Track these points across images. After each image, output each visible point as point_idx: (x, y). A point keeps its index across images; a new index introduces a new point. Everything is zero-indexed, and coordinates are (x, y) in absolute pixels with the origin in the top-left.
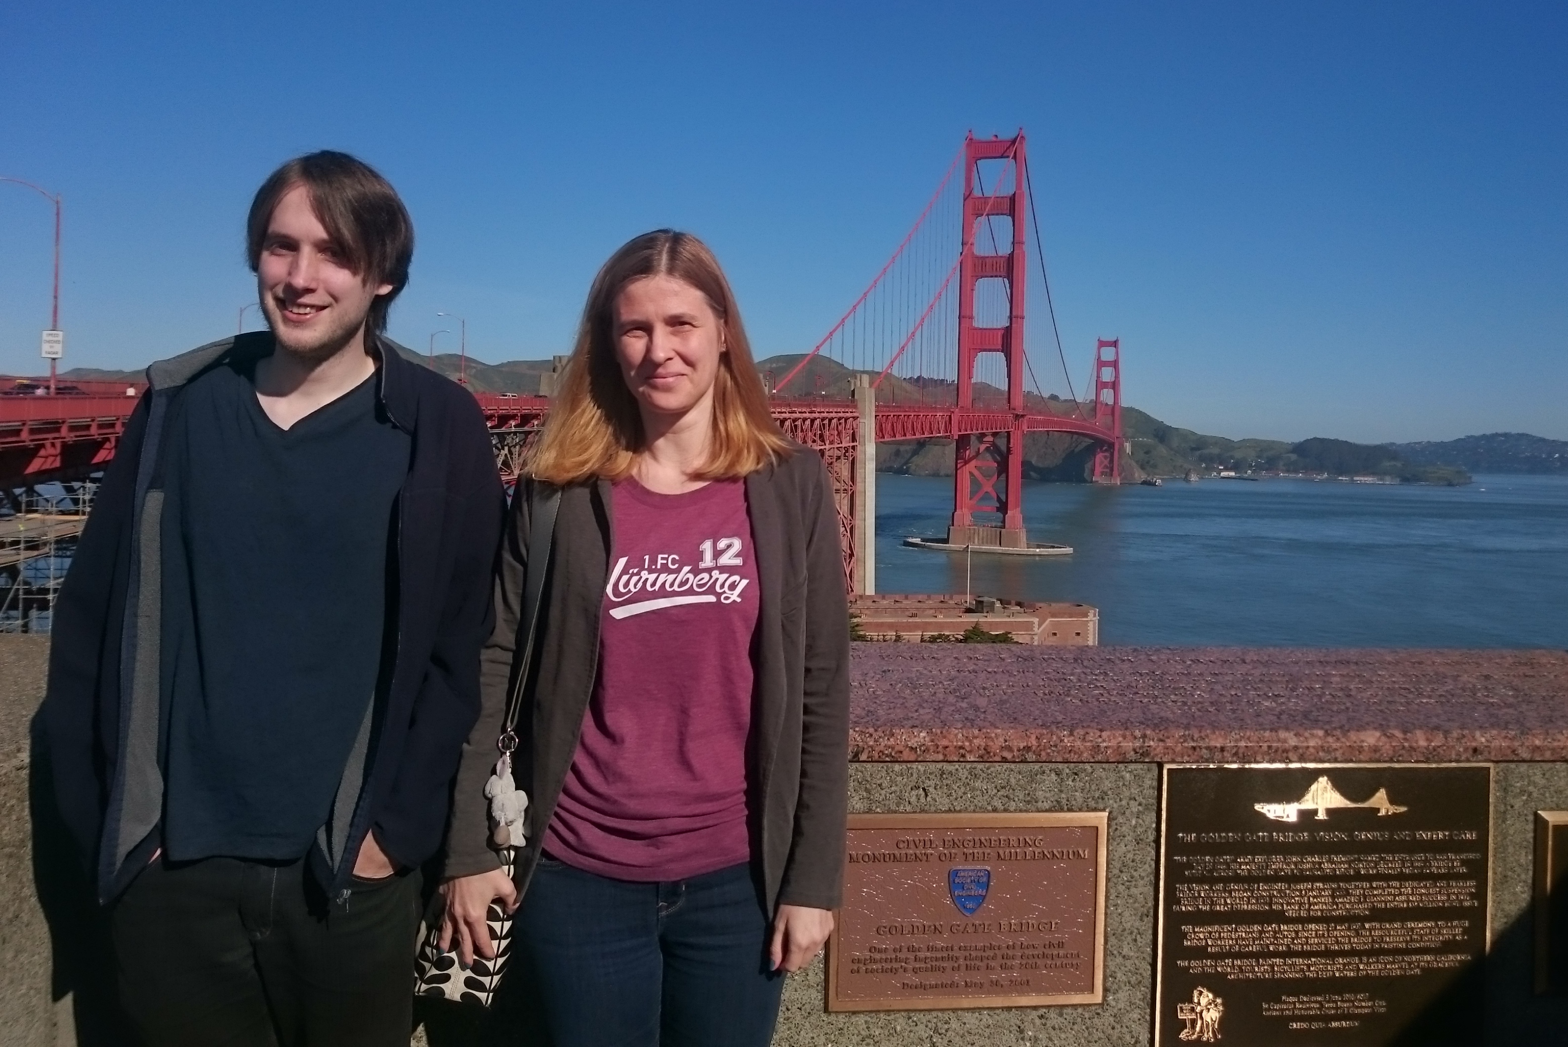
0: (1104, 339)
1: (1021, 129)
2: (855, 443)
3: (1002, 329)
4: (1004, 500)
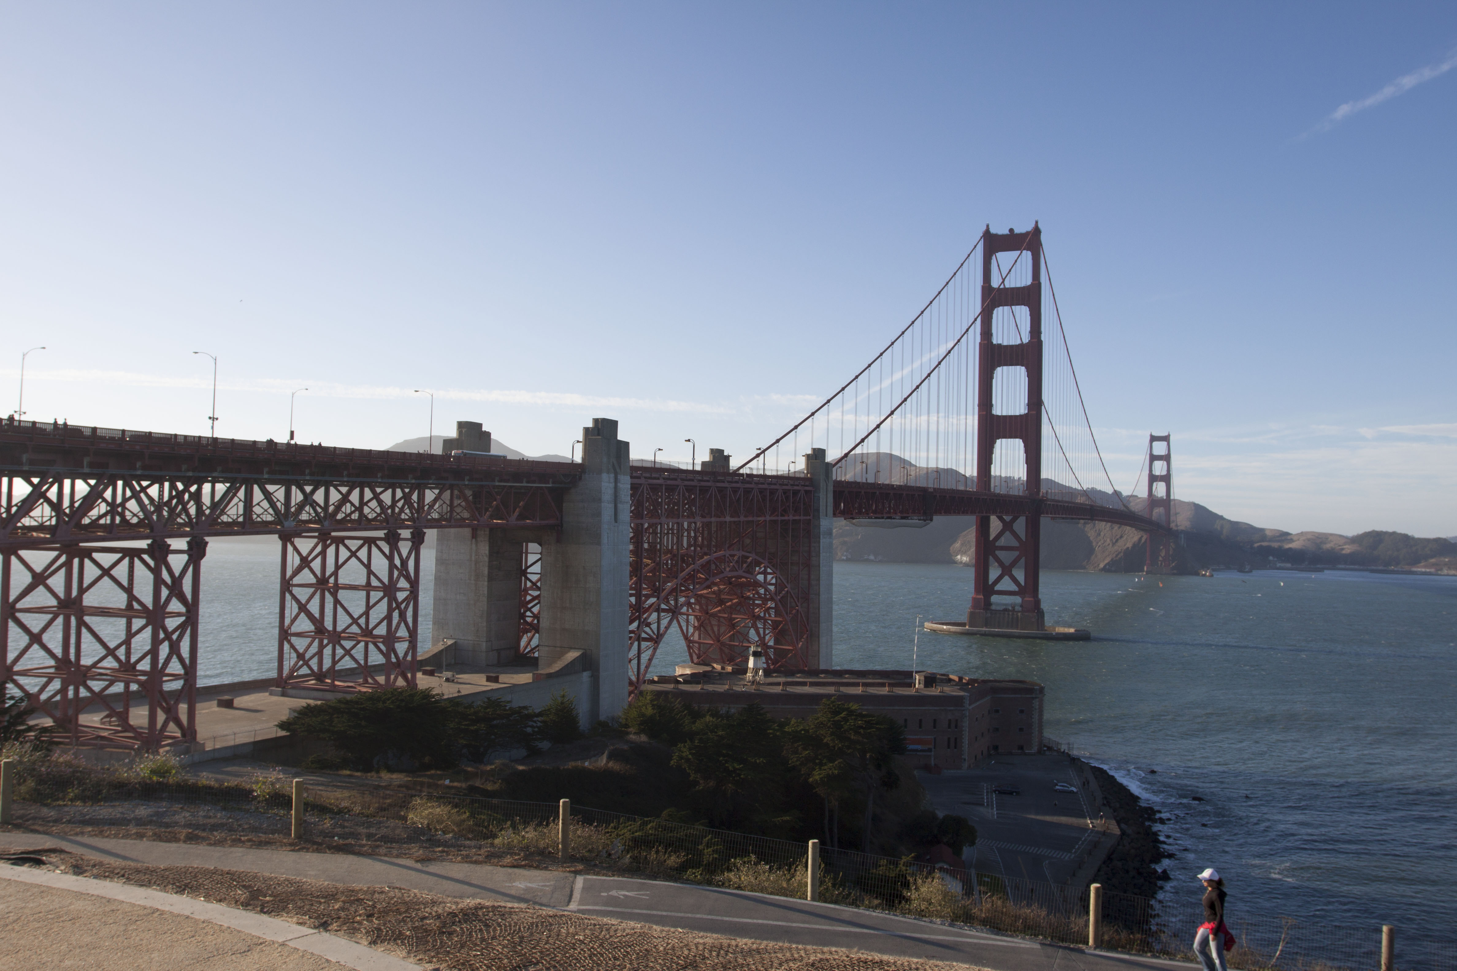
0: (1155, 434)
1: (1037, 222)
2: (808, 518)
3: (1021, 416)
4: (1023, 583)
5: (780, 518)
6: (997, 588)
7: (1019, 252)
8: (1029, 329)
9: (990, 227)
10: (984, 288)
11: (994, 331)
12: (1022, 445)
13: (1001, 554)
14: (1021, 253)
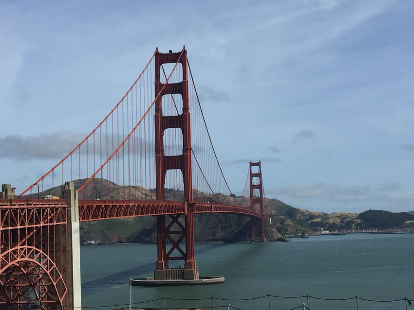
1: (184, 47)
2: (65, 223)
3: (180, 156)
4: (185, 252)
5: (48, 224)
6: (171, 256)
7: (176, 63)
8: (182, 107)
9: (158, 49)
10: (156, 84)
11: (163, 108)
12: (181, 173)
13: (172, 236)
14: (177, 64)
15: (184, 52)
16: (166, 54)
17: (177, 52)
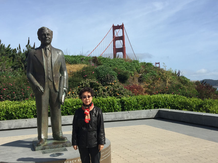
8: (123, 45)
9: (114, 25)
10: (113, 37)
11: (116, 46)
14: (120, 29)
15: (123, 25)
16: (116, 26)
17: (120, 25)
